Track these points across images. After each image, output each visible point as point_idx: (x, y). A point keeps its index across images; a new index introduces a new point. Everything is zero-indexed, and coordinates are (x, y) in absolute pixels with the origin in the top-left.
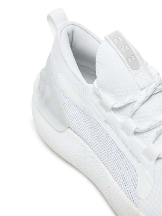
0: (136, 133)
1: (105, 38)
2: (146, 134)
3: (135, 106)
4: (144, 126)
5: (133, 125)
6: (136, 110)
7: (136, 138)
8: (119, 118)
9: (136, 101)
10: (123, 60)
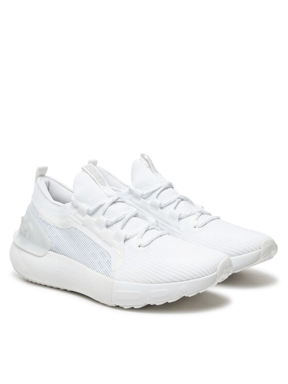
0: (107, 226)
1: (82, 168)
2: (114, 226)
3: (104, 208)
4: (113, 219)
5: (105, 219)
6: (106, 210)
7: (109, 230)
8: (94, 219)
9: (103, 205)
10: (94, 180)
